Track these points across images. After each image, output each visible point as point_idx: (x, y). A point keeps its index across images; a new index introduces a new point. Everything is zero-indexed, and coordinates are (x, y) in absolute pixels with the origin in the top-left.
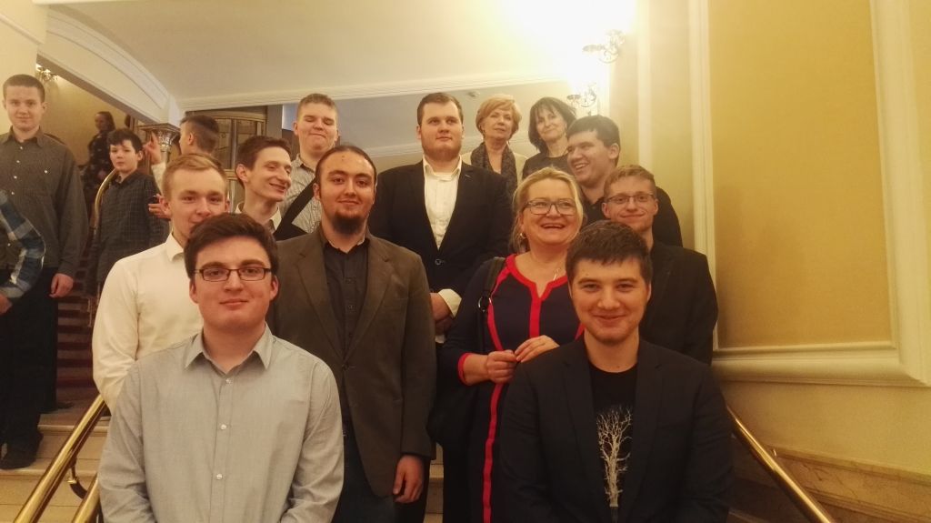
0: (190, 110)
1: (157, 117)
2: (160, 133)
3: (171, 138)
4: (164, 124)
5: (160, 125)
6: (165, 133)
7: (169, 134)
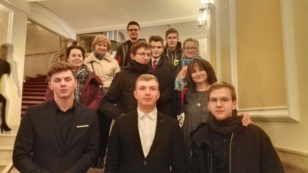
0: (78, 34)
1: (67, 37)
2: (68, 42)
3: (72, 43)
4: (69, 39)
5: (68, 39)
6: (70, 41)
7: (71, 42)
